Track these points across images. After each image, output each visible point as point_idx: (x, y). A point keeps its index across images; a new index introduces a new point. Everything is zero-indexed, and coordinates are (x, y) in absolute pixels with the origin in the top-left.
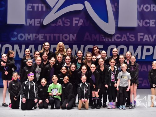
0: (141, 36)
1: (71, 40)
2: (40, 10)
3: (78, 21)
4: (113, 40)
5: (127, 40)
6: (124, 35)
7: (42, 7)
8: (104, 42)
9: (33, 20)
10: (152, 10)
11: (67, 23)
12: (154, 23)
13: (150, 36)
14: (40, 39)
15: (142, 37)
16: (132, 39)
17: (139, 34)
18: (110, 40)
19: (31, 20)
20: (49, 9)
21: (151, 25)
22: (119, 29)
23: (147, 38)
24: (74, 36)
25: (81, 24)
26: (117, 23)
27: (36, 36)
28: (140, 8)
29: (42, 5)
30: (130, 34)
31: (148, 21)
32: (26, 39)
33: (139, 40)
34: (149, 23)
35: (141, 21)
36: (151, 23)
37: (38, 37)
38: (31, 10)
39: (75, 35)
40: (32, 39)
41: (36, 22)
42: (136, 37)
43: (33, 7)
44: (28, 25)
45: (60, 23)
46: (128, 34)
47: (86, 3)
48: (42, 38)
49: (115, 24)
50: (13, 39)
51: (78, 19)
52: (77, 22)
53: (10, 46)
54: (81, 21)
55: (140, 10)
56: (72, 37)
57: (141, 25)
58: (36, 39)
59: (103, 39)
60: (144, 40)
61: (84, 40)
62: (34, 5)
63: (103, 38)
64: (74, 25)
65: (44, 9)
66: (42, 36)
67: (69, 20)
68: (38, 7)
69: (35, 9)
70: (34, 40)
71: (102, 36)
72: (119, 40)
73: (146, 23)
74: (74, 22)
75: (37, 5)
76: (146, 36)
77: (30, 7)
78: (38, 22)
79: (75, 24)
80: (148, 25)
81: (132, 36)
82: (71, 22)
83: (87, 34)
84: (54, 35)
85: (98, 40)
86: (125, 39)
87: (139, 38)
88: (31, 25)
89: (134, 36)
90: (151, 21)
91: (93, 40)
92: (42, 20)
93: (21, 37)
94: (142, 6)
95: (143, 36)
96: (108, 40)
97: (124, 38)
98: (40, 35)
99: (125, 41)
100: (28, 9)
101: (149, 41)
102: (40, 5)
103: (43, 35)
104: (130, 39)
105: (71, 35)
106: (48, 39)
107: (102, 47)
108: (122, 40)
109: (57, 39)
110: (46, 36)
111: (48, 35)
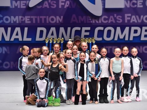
1: (58, 22)
3: (65, 2)
4: (100, 22)
5: (114, 22)
6: (111, 17)
8: (91, 23)
9: (18, 2)
12: (141, 4)
14: (26, 22)
15: (129, 18)
16: (119, 21)
17: (126, 15)
18: (97, 22)
19: (16, 2)
21: (139, 6)
22: (106, 11)
23: (134, 19)
24: (61, 19)
25: (68, 6)
26: (104, 4)
27: (22, 19)
31: (135, 2)
32: (12, 22)
33: (126, 22)
34: (136, 4)
35: (129, 1)
36: (139, 4)
37: (24, 20)
39: (62, 17)
40: (18, 22)
41: (22, 4)
44: (13, 7)
45: (46, 5)
46: (115, 15)
48: (28, 21)
52: (63, 4)
54: (68, 2)
56: (58, 19)
57: (128, 6)
58: (22, 22)
59: (90, 21)
60: (131, 22)
61: (71, 22)
63: (90, 19)
64: (60, 7)
66: (28, 18)
67: (55, 2)
70: (20, 22)
71: (89, 17)
72: (107, 21)
73: (134, 4)
74: (61, 4)
76: (133, 17)
78: (24, 4)
80: (136, 6)
81: (119, 18)
83: (74, 16)
84: (41, 17)
85: (85, 22)
86: (112, 21)
87: (127, 19)
88: (16, 7)
89: (121, 17)
90: (139, 1)
91: (80, 22)
92: (27, 2)
95: (131, 17)
96: (95, 22)
97: (112, 19)
98: (26, 17)
99: (112, 22)
101: (136, 22)
104: (117, 20)
105: (58, 17)
106: (34, 22)
107: (89, 28)
108: (109, 22)
109: (43, 22)
110: (32, 19)
111: (34, 18)
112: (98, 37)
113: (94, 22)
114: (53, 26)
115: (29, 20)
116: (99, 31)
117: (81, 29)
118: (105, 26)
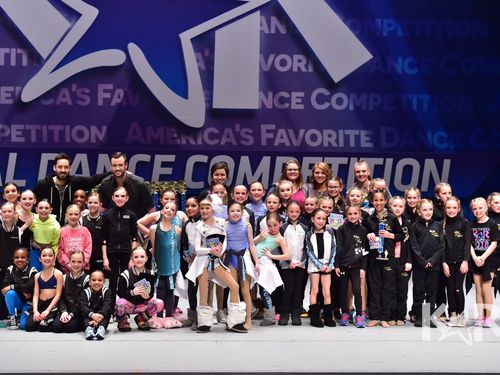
0: (268, 131)
1: (93, 141)
2: (13, 63)
3: (112, 92)
4: (200, 142)
5: (234, 143)
6: (228, 130)
7: (19, 57)
8: (177, 146)
10: (295, 70)
11: (84, 97)
12: (300, 100)
13: (291, 132)
14: (14, 139)
15: (271, 135)
16: (247, 140)
17: (264, 127)
18: (192, 142)
20: (36, 61)
21: (294, 106)
22: (215, 115)
23: (283, 138)
24: (101, 132)
25: (119, 101)
26: (209, 99)
27: (3, 130)
28: (266, 62)
29: (20, 51)
30: (241, 128)
31: (285, 94)
33: (264, 143)
34: (289, 100)
35: (270, 94)
36: (294, 100)
37: (7, 134)
39: (104, 128)
41: (4, 95)
42: (257, 135)
45: (65, 98)
46: (237, 127)
47: (133, 48)
48: (18, 136)
49: (206, 102)
51: (110, 87)
52: (108, 95)
54: (120, 92)
55: (266, 69)
56: (95, 134)
57: (269, 106)
58: (3, 138)
59: (174, 138)
60: (276, 143)
61: (128, 141)
63: (175, 135)
64: (100, 103)
65: (25, 62)
66: (18, 130)
67: (88, 91)
68: (8, 56)
69: (2, 62)
71: (173, 130)
72: (216, 141)
73: (282, 100)
74: (102, 96)
75: (7, 50)
76: (282, 131)
78: (9, 95)
79: (105, 99)
80: (287, 105)
81: (247, 133)
82: (94, 96)
83: (135, 126)
84: (51, 127)
85: (162, 142)
86: (229, 140)
87: (265, 136)
89: (251, 131)
90: (295, 95)
91: (149, 141)
92: (18, 89)
94: (272, 57)
95: (275, 132)
96: (187, 141)
97: (228, 136)
98: (14, 127)
99: (229, 144)
101: (288, 144)
102: (13, 50)
103: (21, 127)
104: (242, 139)
105: (94, 129)
106: (34, 139)
107: (171, 158)
108: (223, 143)
109: (56, 139)
110: (29, 131)
111: (33, 128)
112: (195, 179)
113: (184, 142)
114: (82, 151)
115: (20, 133)
116: (197, 165)
117: (153, 159)
118: (212, 153)
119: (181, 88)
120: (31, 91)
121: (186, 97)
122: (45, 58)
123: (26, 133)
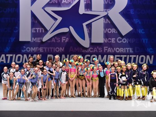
0: (106, 48)
1: (61, 51)
2: (40, 32)
3: (66, 39)
4: (88, 51)
5: (97, 52)
6: (95, 48)
7: (42, 30)
8: (82, 52)
9: (36, 38)
10: (113, 32)
11: (58, 40)
12: (114, 40)
13: (112, 48)
14: (41, 51)
15: (107, 50)
16: (100, 51)
17: (105, 47)
18: (86, 51)
19: (35, 39)
20: (46, 31)
21: (112, 42)
22: (92, 44)
23: (110, 50)
25: (67, 41)
26: (91, 40)
27: (38, 49)
28: (105, 30)
29: (42, 29)
30: (99, 48)
31: (110, 39)
32: (32, 51)
33: (105, 51)
34: (111, 40)
35: (106, 39)
36: (112, 40)
37: (39, 50)
38: (35, 32)
39: (64, 48)
40: (35, 51)
41: (38, 40)
42: (103, 50)
43: (36, 30)
44: (33, 41)
45: (54, 40)
46: (98, 47)
47: (71, 27)
50: (23, 51)
51: (65, 37)
52: (65, 40)
53: (21, 56)
54: (68, 39)
55: (105, 32)
56: (61, 49)
57: (106, 42)
58: (38, 51)
59: (81, 50)
60: (108, 52)
61: (70, 51)
62: (36, 29)
63: (82, 50)
64: (62, 42)
65: (43, 32)
67: (59, 38)
68: (39, 30)
69: (38, 32)
70: (37, 51)
71: (81, 48)
72: (92, 51)
73: (109, 40)
74: (63, 40)
75: (39, 28)
76: (109, 48)
77: (34, 30)
78: (39, 40)
79: (64, 41)
80: (111, 42)
81: (100, 49)
82: (61, 40)
83: (71, 47)
84: (50, 48)
85: (78, 51)
87: (105, 50)
88: (34, 42)
89: (101, 49)
90: (113, 39)
91: (75, 51)
92: (42, 38)
93: (28, 49)
94: (107, 29)
95: (108, 49)
97: (95, 50)
98: (41, 48)
99: (95, 52)
100: (33, 32)
101: (111, 52)
102: (41, 28)
103: (43, 48)
105: (61, 48)
106: (46, 51)
109: (51, 51)
110: (44, 49)
111: (45, 48)
113: (84, 51)
114: (58, 54)
115: (42, 50)
116: (87, 57)
118: (91, 54)
119: (83, 37)
120: (45, 39)
121: (85, 40)
122: (48, 30)
123: (44, 50)
